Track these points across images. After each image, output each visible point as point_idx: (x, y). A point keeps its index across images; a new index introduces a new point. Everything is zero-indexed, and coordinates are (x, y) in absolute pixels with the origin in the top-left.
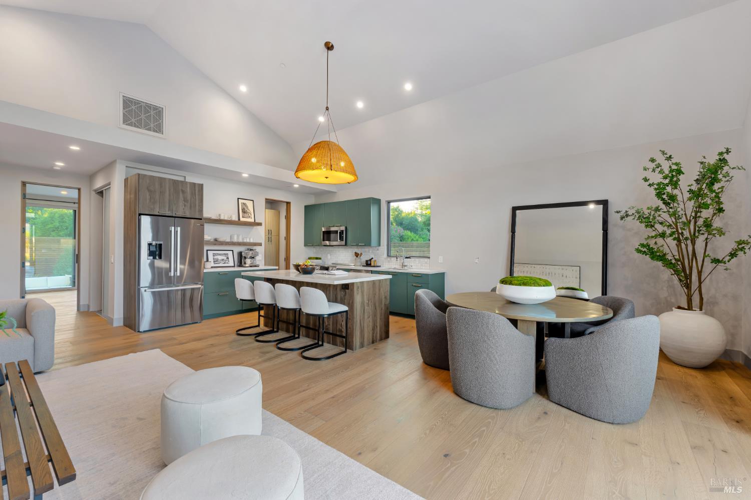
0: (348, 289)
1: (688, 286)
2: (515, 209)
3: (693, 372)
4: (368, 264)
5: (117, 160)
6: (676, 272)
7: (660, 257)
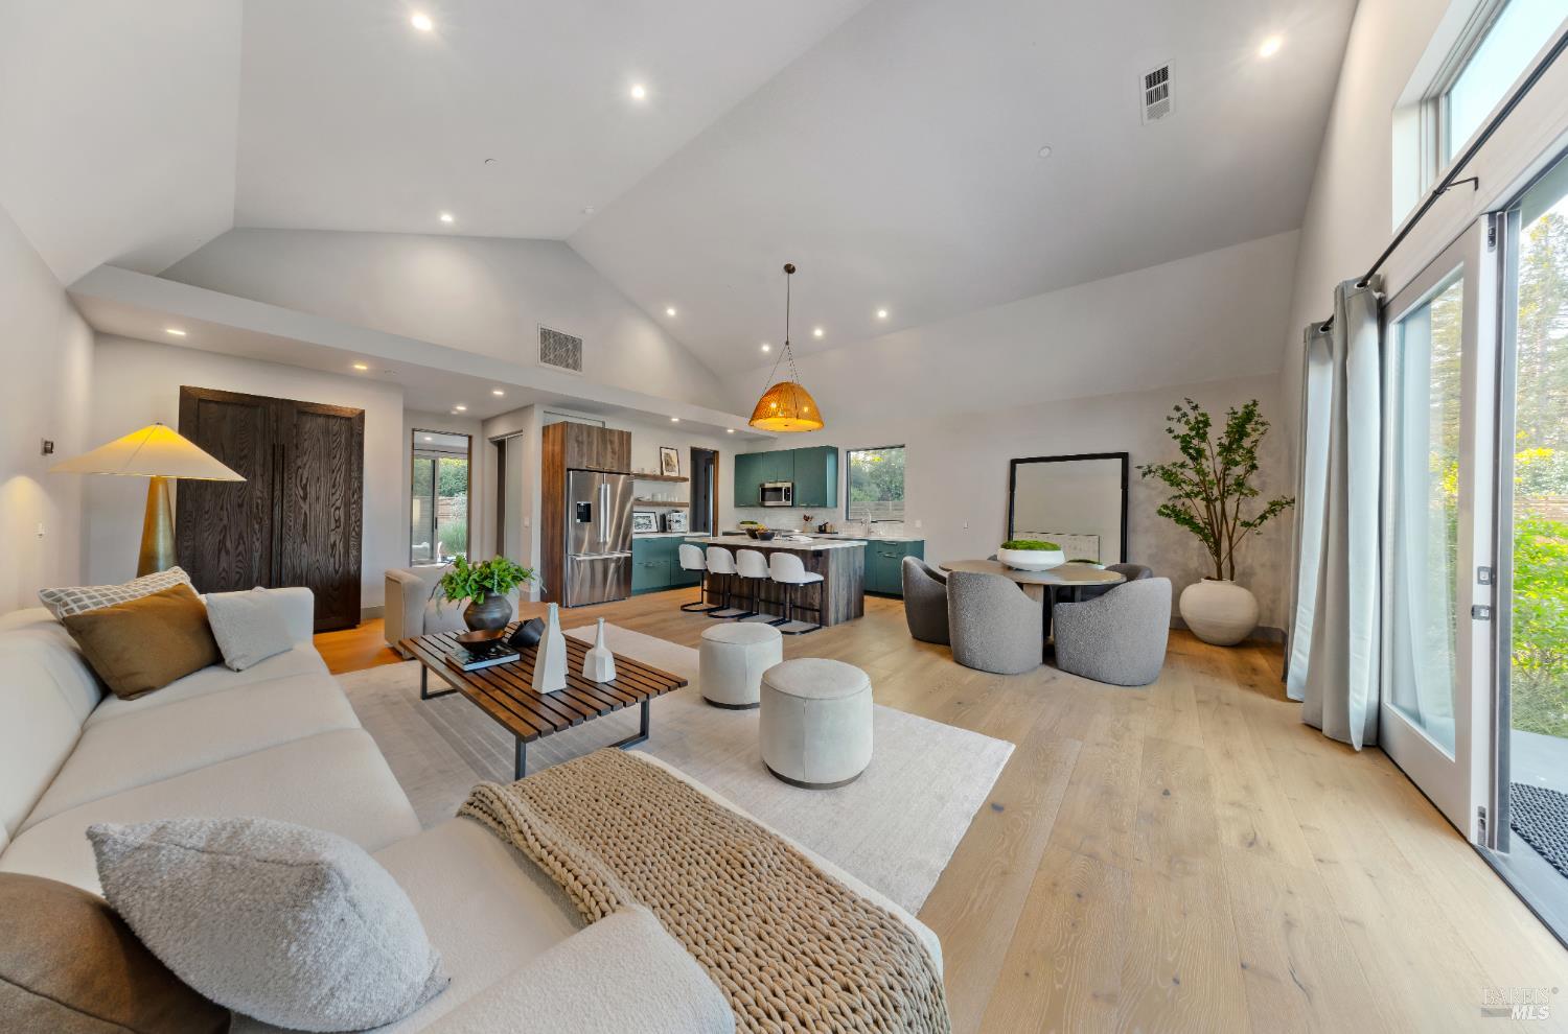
0: (821, 556)
1: (1217, 553)
2: (1014, 463)
3: (1222, 650)
4: (822, 530)
5: (536, 406)
6: (1205, 539)
7: (1188, 521)
